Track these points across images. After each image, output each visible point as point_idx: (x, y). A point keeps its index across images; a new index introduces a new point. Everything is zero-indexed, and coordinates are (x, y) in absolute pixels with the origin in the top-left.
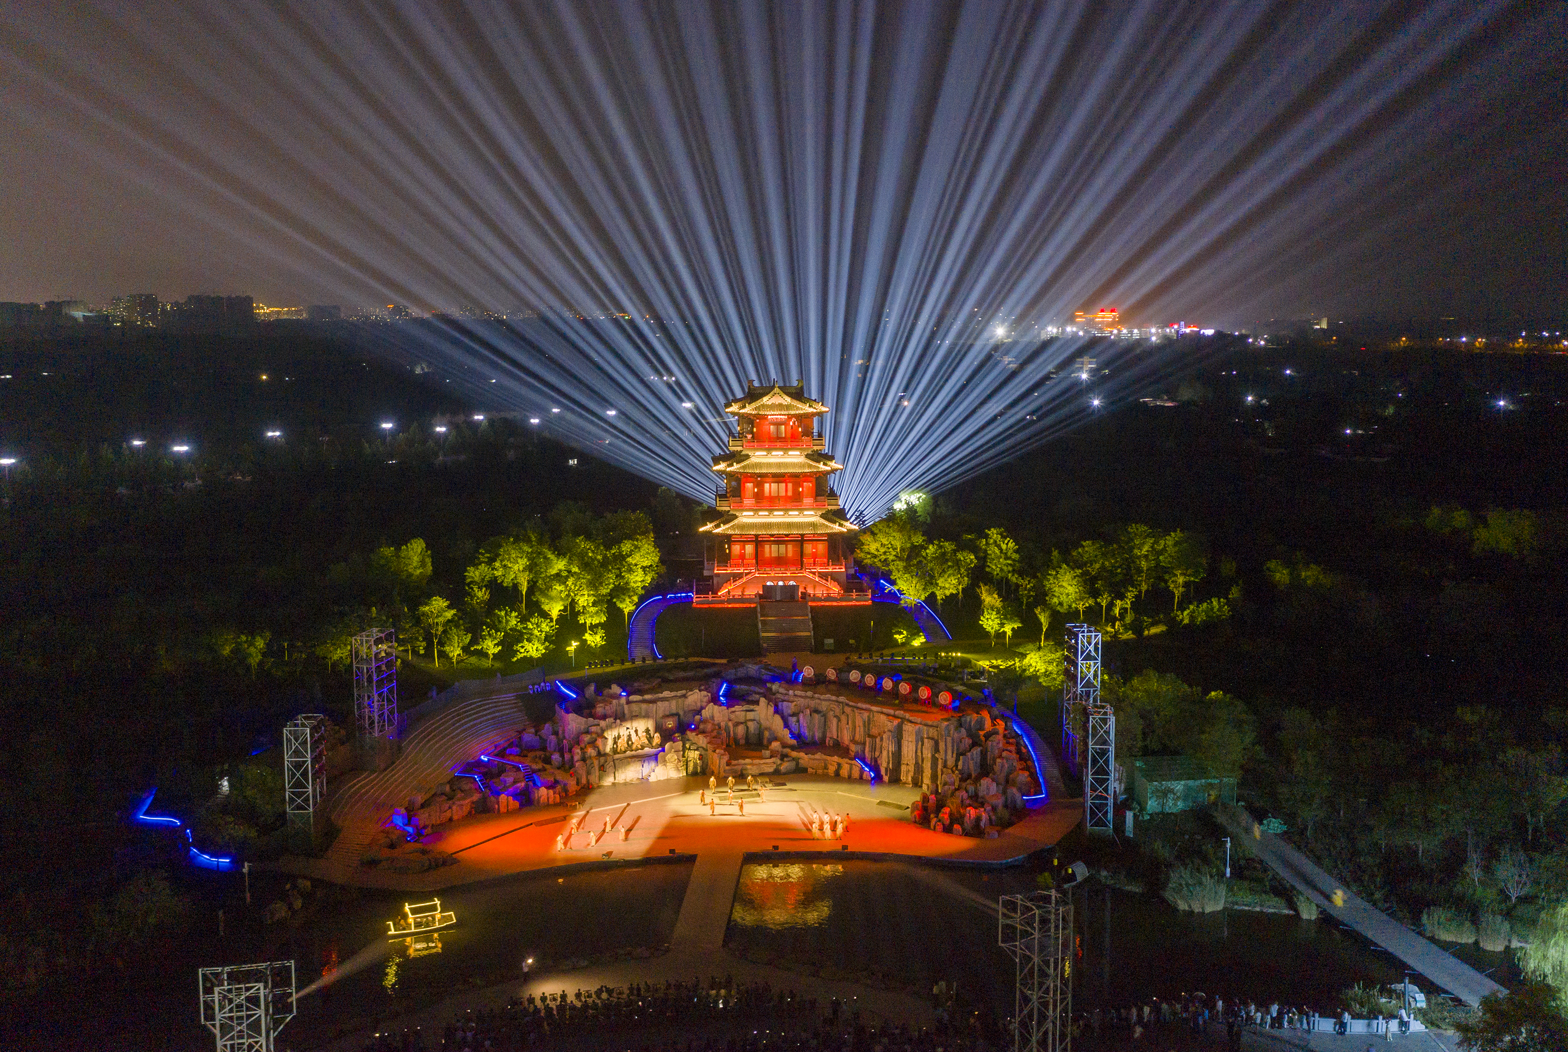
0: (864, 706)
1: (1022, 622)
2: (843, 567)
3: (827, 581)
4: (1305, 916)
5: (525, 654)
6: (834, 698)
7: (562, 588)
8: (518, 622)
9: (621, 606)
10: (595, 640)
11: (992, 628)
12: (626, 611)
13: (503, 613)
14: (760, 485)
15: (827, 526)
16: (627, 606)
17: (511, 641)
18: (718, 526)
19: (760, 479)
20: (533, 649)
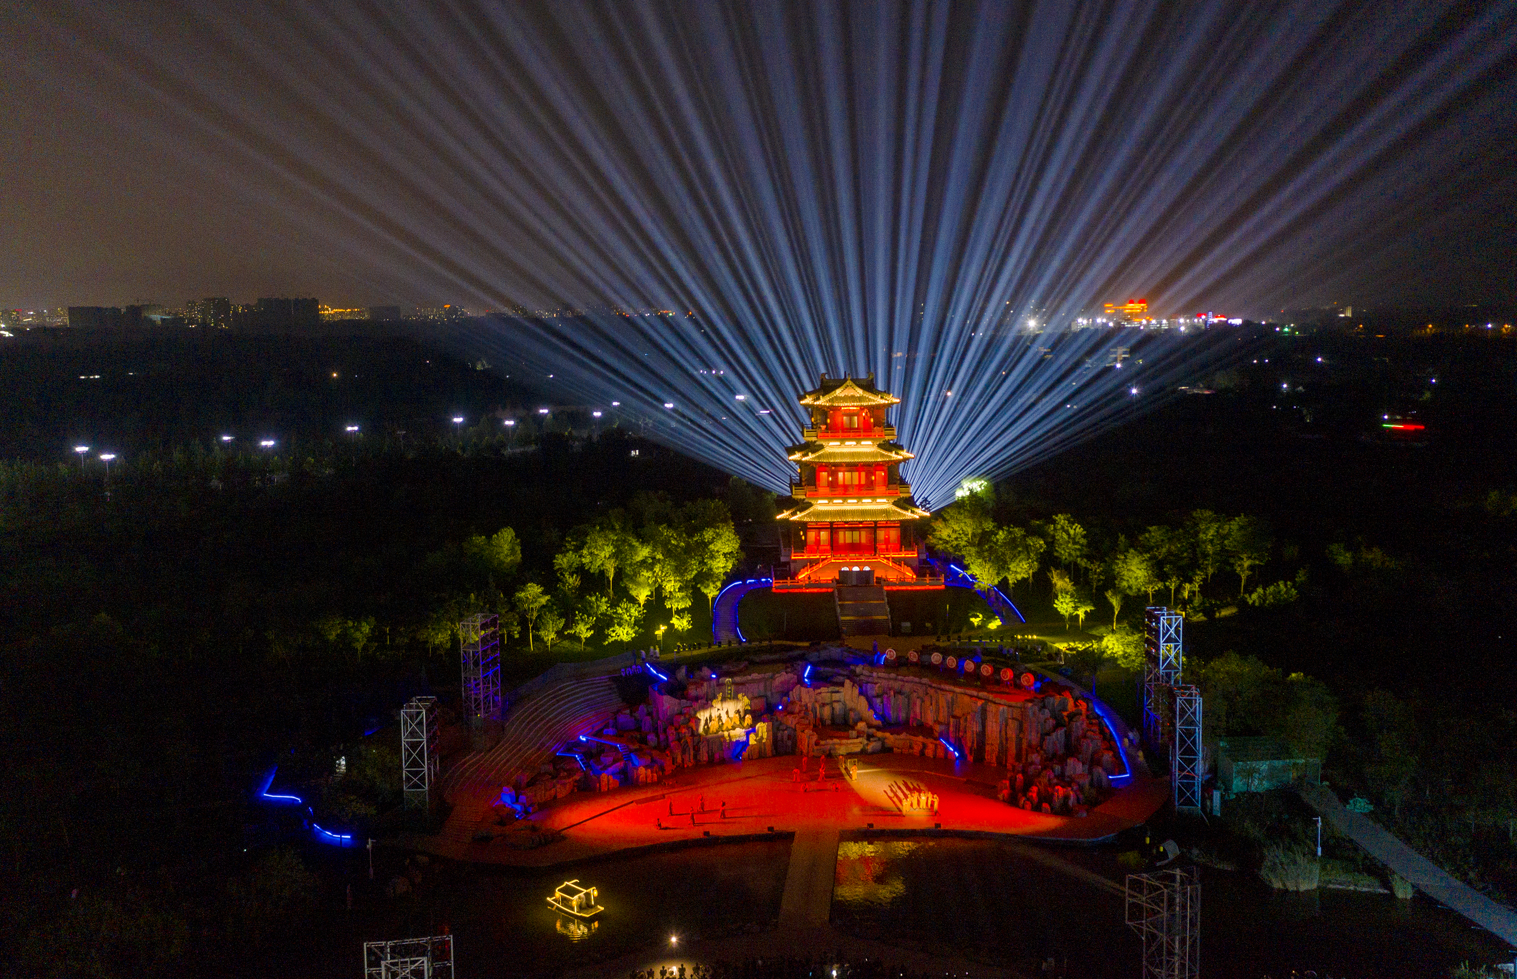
0: (947, 687)
1: (1094, 606)
2: (916, 553)
3: (901, 566)
4: (1400, 895)
5: (616, 638)
6: (917, 680)
7: (649, 574)
8: (608, 607)
9: (705, 591)
10: (681, 624)
11: (1067, 611)
12: (710, 596)
13: (594, 599)
14: (834, 474)
15: (899, 514)
16: (711, 592)
17: (603, 625)
18: (794, 514)
19: (834, 468)
20: (624, 633)
